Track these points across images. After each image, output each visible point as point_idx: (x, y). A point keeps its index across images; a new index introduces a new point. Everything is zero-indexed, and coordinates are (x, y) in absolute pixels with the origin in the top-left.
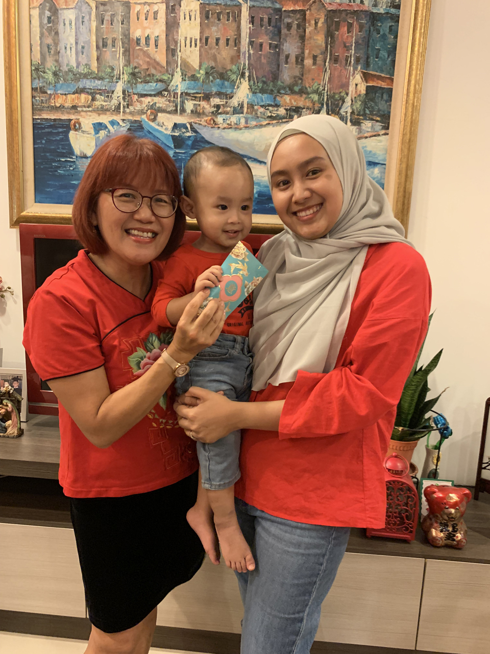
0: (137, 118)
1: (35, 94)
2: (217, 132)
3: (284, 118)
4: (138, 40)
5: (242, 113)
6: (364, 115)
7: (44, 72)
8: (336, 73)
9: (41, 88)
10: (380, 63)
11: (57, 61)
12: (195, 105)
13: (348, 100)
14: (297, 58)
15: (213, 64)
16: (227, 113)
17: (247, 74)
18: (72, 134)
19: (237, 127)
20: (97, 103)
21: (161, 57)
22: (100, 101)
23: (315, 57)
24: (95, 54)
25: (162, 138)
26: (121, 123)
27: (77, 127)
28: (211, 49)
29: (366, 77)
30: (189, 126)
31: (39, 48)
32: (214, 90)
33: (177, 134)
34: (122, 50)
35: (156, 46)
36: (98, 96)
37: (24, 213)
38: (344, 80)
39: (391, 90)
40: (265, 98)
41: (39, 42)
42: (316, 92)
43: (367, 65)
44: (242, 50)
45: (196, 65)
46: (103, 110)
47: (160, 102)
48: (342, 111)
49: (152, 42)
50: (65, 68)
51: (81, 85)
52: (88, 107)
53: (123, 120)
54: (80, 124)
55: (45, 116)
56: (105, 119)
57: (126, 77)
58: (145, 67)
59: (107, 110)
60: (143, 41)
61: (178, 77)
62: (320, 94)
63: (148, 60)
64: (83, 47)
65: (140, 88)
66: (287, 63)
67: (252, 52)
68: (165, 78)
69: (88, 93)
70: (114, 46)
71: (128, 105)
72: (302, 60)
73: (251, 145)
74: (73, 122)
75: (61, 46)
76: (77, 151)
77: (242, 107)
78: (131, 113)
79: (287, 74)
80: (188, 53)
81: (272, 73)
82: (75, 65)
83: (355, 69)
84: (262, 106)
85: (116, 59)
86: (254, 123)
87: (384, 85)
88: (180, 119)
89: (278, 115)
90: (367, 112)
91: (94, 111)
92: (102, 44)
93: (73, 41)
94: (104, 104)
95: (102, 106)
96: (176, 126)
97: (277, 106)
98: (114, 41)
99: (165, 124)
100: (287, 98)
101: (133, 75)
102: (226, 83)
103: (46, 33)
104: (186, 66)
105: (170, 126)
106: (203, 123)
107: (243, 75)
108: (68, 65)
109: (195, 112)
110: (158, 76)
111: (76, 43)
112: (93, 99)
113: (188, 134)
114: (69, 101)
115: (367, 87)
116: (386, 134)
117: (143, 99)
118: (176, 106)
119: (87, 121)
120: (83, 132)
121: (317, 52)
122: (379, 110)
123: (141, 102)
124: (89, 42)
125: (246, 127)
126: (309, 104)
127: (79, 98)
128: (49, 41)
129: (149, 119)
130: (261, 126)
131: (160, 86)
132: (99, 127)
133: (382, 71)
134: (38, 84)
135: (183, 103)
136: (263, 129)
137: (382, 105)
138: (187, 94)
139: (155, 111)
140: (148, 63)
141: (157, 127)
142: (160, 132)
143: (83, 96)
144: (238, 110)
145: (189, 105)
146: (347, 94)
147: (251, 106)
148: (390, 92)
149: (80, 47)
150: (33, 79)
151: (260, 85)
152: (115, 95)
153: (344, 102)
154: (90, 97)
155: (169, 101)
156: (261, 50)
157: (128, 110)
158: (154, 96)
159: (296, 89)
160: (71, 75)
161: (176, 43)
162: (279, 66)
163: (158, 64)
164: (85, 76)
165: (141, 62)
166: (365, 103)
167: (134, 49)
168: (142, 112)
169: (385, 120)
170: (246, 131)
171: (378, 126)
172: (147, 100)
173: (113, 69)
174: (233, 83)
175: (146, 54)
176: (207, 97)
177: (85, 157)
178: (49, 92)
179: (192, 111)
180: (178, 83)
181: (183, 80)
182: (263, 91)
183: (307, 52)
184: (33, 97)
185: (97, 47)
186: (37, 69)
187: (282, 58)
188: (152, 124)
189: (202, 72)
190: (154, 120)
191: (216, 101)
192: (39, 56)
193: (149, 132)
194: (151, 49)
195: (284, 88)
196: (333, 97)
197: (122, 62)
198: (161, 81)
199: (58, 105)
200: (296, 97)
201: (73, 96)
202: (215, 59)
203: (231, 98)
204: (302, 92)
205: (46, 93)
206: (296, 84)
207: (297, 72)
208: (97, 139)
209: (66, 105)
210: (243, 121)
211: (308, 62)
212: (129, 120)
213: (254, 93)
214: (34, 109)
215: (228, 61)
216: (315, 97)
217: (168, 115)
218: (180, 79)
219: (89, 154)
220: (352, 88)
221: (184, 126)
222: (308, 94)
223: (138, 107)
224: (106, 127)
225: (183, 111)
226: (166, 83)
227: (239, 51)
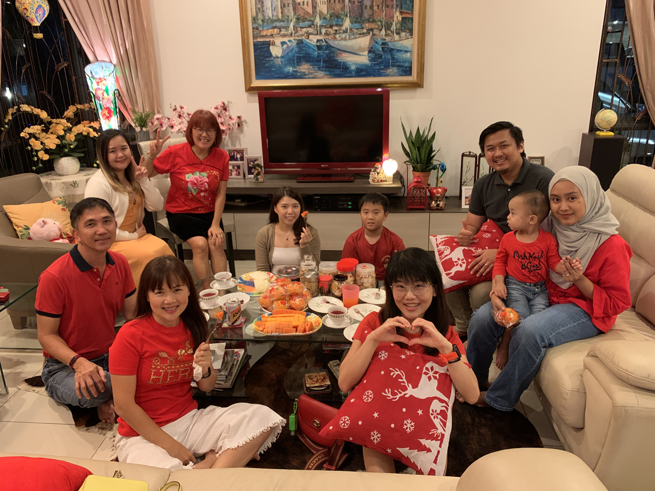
0: (300, 38)
1: (254, 30)
2: (336, 42)
3: (366, 33)
4: (299, 3)
5: (347, 32)
6: (402, 30)
7: (258, 20)
8: (388, 12)
9: (256, 27)
10: (407, 7)
11: (263, 15)
12: (326, 31)
13: (394, 24)
14: (370, 6)
15: (333, 11)
16: (340, 33)
17: (348, 15)
18: (271, 47)
19: (345, 39)
20: (282, 33)
21: (310, 10)
22: (283, 31)
23: (378, 6)
24: (280, 11)
25: (312, 47)
26: (293, 41)
27: (274, 44)
28: (332, 5)
29: (401, 13)
30: (324, 40)
31: (255, 10)
32: (334, 23)
33: (318, 44)
34: (292, 8)
35: (307, 5)
36: (282, 29)
37: (252, 85)
38: (392, 15)
39: (413, 18)
40: (357, 25)
41: (255, 7)
42: (380, 21)
43: (401, 8)
44: (346, 4)
45: (326, 13)
46: (284, 36)
47: (310, 30)
48: (392, 29)
49: (305, 4)
50: (267, 18)
51: (274, 25)
52: (278, 34)
53: (294, 40)
54: (274, 43)
55: (259, 40)
56: (286, 39)
57: (294, 20)
58: (303, 15)
59: (287, 35)
60: (301, 3)
61: (318, 19)
62: (381, 22)
63: (304, 12)
64: (275, 8)
65: (301, 24)
66: (366, 9)
67: (350, 5)
68: (312, 19)
69: (277, 28)
70: (288, 6)
71: (296, 33)
72: (373, 7)
73: (352, 47)
74: (271, 42)
75: (265, 8)
76: (274, 55)
77: (347, 29)
78: (298, 36)
79: (366, 14)
80: (322, 7)
81: (360, 14)
82: (271, 16)
83: (396, 10)
84: (357, 29)
85: (290, 12)
86: (353, 37)
87: (409, 16)
88: (319, 37)
89: (363, 33)
90: (403, 28)
91: (281, 36)
92: (283, 6)
93: (270, 5)
94: (285, 33)
95: (284, 34)
96: (318, 41)
97: (363, 28)
98: (288, 4)
99: (313, 40)
100: (367, 25)
101: (298, 19)
102: (339, 20)
103: (258, 3)
104: (321, 13)
105: (315, 40)
106: (330, 38)
107: (347, 16)
108: (268, 16)
109: (326, 34)
110: (309, 19)
111: (272, 6)
112: (280, 31)
113: (324, 44)
114: (270, 32)
115: (402, 18)
116: (412, 38)
117: (303, 29)
118: (318, 32)
119: (278, 41)
120: (276, 46)
121: (379, 3)
122: (408, 27)
123: (302, 31)
124: (277, 6)
125: (349, 39)
126: (377, 27)
127: (274, 31)
128: (259, 6)
129: (306, 38)
130: (356, 38)
131: (310, 23)
132: (283, 43)
133: (408, 10)
134: (255, 26)
135: (320, 30)
136: (357, 39)
137: (409, 25)
138: (322, 26)
139: (308, 34)
140: (304, 13)
141: (309, 42)
142: (312, 44)
143: (276, 30)
144: (345, 31)
145: (323, 31)
146: (393, 21)
147: (351, 29)
148: (412, 19)
149: (273, 8)
150: (253, 24)
151: (355, 20)
152: (290, 29)
153: (392, 25)
154: (279, 30)
155: (314, 29)
156: (354, 4)
157: (296, 35)
158: (308, 27)
159: (371, 20)
160: (270, 21)
161: (316, 3)
162: (362, 11)
163: (308, 13)
164: (276, 21)
165: (301, 13)
166: (401, 25)
167: (298, 7)
168: (302, 35)
169: (411, 31)
170: (349, 41)
171: (408, 34)
172: (304, 30)
173: (288, 17)
174: (343, 19)
175: (303, 9)
176: (331, 27)
177: (278, 57)
178: (260, 29)
179: (325, 34)
180: (318, 22)
181: (320, 19)
182: (356, 22)
183: (374, 4)
184: (253, 32)
185: (281, 8)
186: (254, 19)
187: (364, 7)
188: (307, 40)
189: (329, 15)
190: (308, 38)
191: (335, 28)
192: (255, 13)
193: (306, 44)
194: (305, 6)
195: (365, 20)
196: (387, 23)
197: (292, 13)
198: (311, 21)
199: (264, 35)
200: (371, 24)
201: (271, 30)
202: (334, 10)
203: (342, 26)
204: (373, 22)
205: (258, 29)
206: (370, 18)
207: (371, 13)
208: (283, 49)
209: (268, 34)
210: (348, 36)
211: (375, 8)
212: (297, 39)
213: (352, 23)
214: (254, 37)
215: (340, 10)
216: (379, 23)
217: (314, 36)
218: (319, 19)
219: (279, 56)
220: (395, 18)
221: (322, 40)
222: (376, 22)
223: (300, 33)
224: (286, 43)
225: (321, 33)
226: (313, 21)
227: (344, 5)
